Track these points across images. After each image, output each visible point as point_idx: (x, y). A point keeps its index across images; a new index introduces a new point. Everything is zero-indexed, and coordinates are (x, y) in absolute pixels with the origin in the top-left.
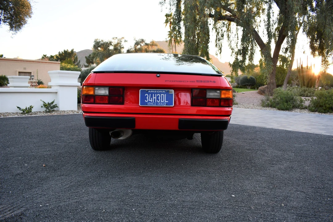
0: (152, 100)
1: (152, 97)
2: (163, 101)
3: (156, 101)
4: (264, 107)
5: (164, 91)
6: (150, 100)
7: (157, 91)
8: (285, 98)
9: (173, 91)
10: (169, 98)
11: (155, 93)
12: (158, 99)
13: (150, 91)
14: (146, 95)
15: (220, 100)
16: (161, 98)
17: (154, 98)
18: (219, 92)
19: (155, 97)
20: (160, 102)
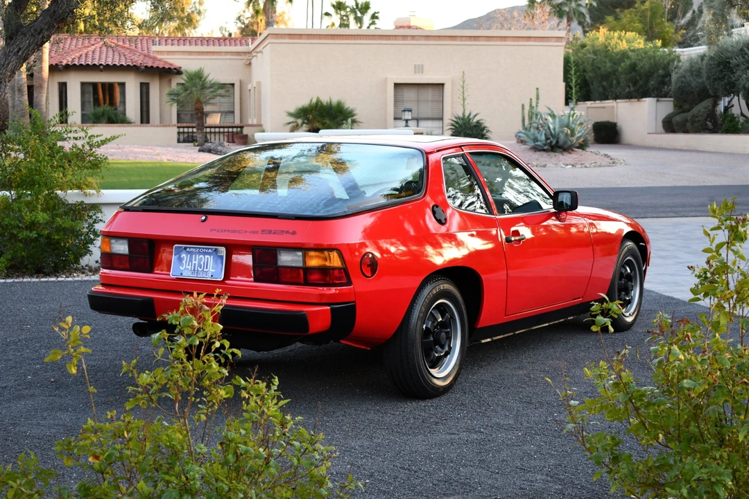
0: (191, 265)
1: (191, 260)
2: (207, 268)
3: (196, 269)
5: (210, 249)
6: (187, 267)
7: (200, 248)
9: (224, 248)
12: (199, 265)
13: (190, 248)
14: (182, 256)
15: (305, 270)
16: (204, 263)
17: (194, 262)
18: (300, 253)
19: (195, 260)
20: (203, 270)
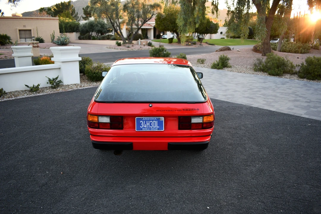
0: (146, 126)
1: (146, 123)
2: (155, 126)
3: (149, 127)
4: (256, 71)
5: (155, 118)
6: (144, 126)
7: (150, 118)
8: (277, 63)
9: (164, 118)
10: (160, 123)
11: (148, 121)
12: (151, 125)
13: (144, 118)
14: (141, 122)
15: (202, 124)
16: (153, 124)
17: (147, 124)
18: (201, 118)
19: (148, 123)
20: (153, 127)
